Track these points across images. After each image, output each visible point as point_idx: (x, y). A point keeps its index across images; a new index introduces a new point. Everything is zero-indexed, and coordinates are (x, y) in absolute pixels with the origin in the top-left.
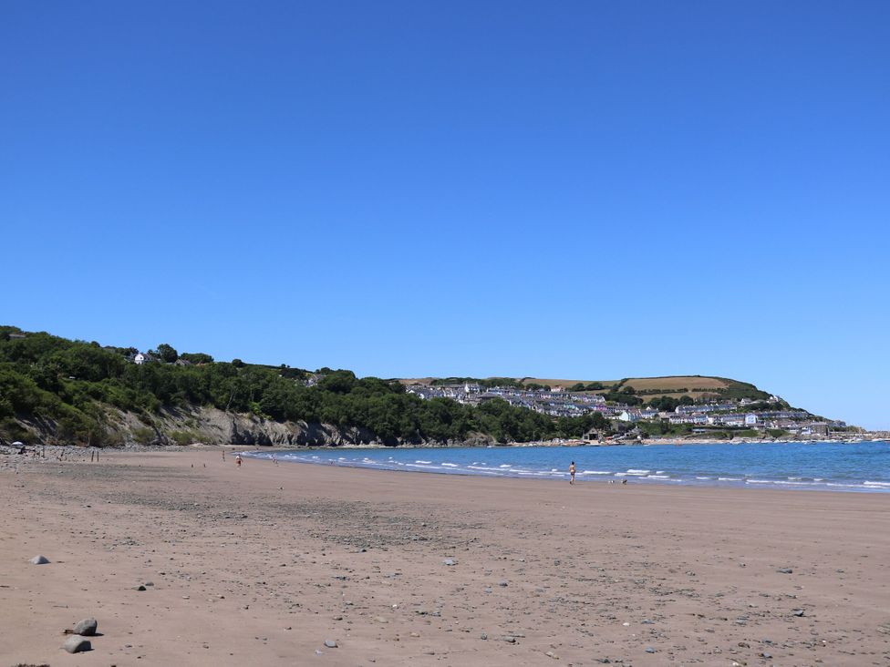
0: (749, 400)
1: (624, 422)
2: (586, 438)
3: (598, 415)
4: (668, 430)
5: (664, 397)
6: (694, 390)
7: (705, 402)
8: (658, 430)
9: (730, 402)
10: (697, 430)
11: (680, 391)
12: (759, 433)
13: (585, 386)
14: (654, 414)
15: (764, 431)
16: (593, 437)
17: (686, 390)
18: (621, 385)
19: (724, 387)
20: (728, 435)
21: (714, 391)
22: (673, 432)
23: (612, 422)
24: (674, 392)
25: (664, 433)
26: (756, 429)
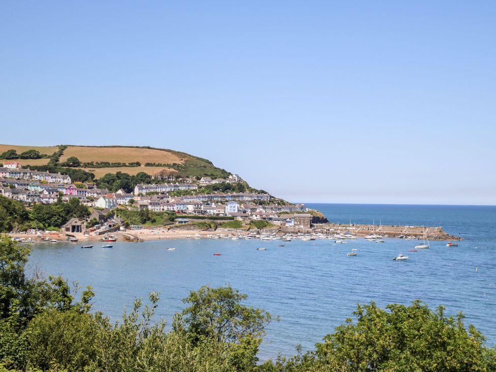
0: (209, 178)
1: (102, 210)
2: (68, 230)
3: (75, 202)
4: (149, 219)
5: (119, 173)
6: (148, 165)
7: (163, 180)
8: (138, 219)
9: (190, 180)
10: (180, 220)
11: (132, 165)
12: (243, 225)
13: (19, 153)
14: (128, 199)
15: (248, 222)
16: (75, 228)
17: (138, 164)
18: (61, 154)
19: (179, 162)
20: (212, 225)
21: (169, 166)
22: (154, 221)
23: (90, 210)
24: (124, 165)
25: (144, 222)
26: (240, 219)
